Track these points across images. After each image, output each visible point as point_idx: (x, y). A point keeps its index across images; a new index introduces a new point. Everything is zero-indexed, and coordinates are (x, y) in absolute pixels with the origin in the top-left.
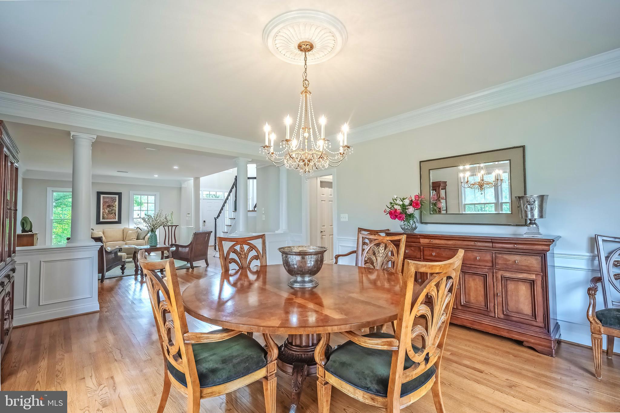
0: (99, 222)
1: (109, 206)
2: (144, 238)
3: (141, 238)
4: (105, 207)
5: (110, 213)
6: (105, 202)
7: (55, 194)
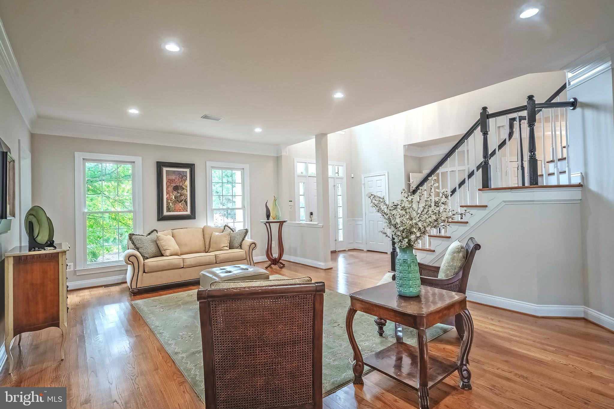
0: (161, 218)
1: (176, 188)
2: (240, 246)
3: (237, 245)
4: (171, 189)
5: (178, 201)
6: (170, 181)
7: (88, 165)
